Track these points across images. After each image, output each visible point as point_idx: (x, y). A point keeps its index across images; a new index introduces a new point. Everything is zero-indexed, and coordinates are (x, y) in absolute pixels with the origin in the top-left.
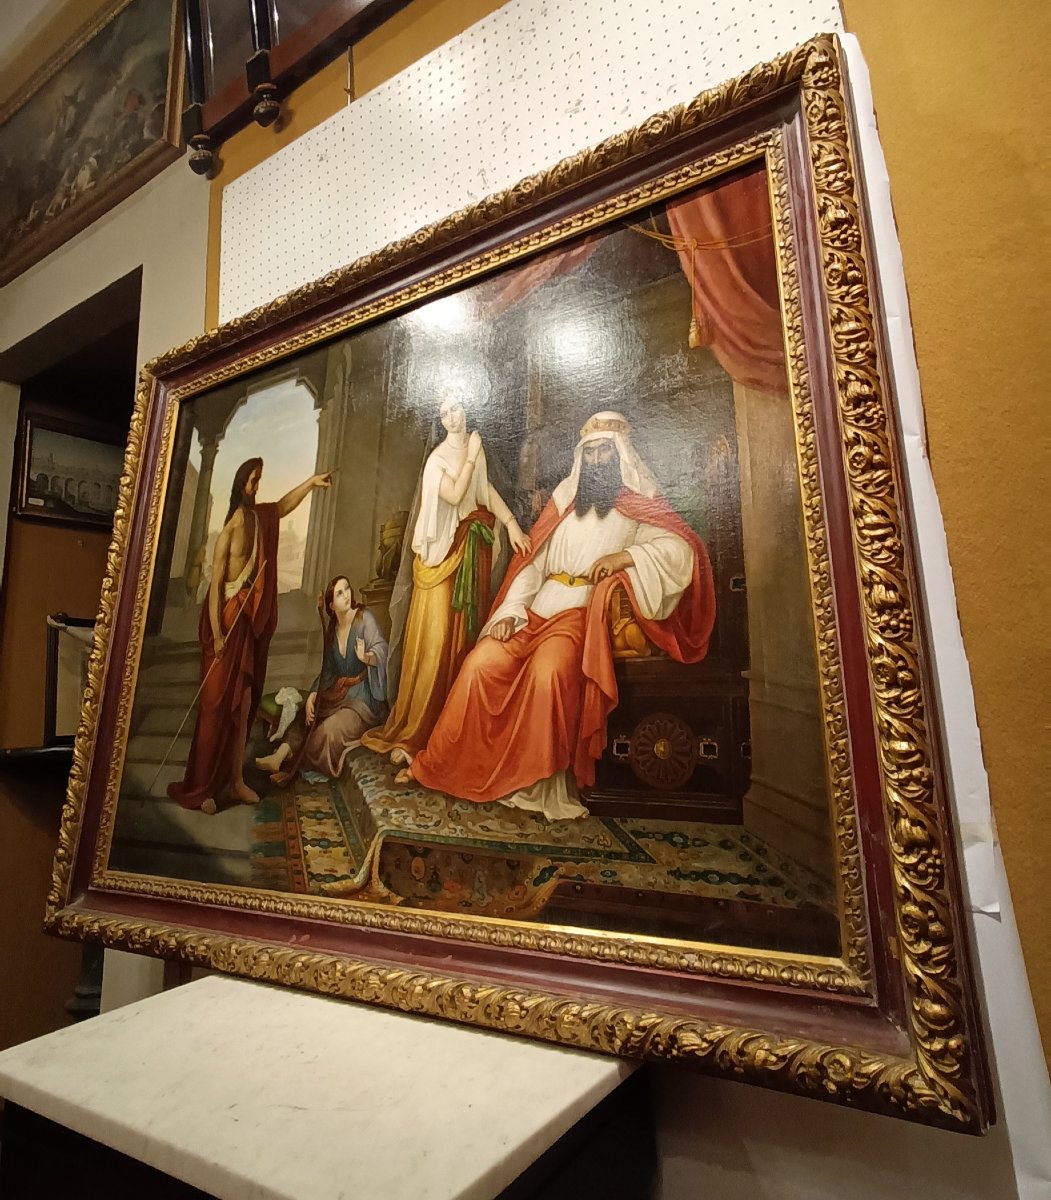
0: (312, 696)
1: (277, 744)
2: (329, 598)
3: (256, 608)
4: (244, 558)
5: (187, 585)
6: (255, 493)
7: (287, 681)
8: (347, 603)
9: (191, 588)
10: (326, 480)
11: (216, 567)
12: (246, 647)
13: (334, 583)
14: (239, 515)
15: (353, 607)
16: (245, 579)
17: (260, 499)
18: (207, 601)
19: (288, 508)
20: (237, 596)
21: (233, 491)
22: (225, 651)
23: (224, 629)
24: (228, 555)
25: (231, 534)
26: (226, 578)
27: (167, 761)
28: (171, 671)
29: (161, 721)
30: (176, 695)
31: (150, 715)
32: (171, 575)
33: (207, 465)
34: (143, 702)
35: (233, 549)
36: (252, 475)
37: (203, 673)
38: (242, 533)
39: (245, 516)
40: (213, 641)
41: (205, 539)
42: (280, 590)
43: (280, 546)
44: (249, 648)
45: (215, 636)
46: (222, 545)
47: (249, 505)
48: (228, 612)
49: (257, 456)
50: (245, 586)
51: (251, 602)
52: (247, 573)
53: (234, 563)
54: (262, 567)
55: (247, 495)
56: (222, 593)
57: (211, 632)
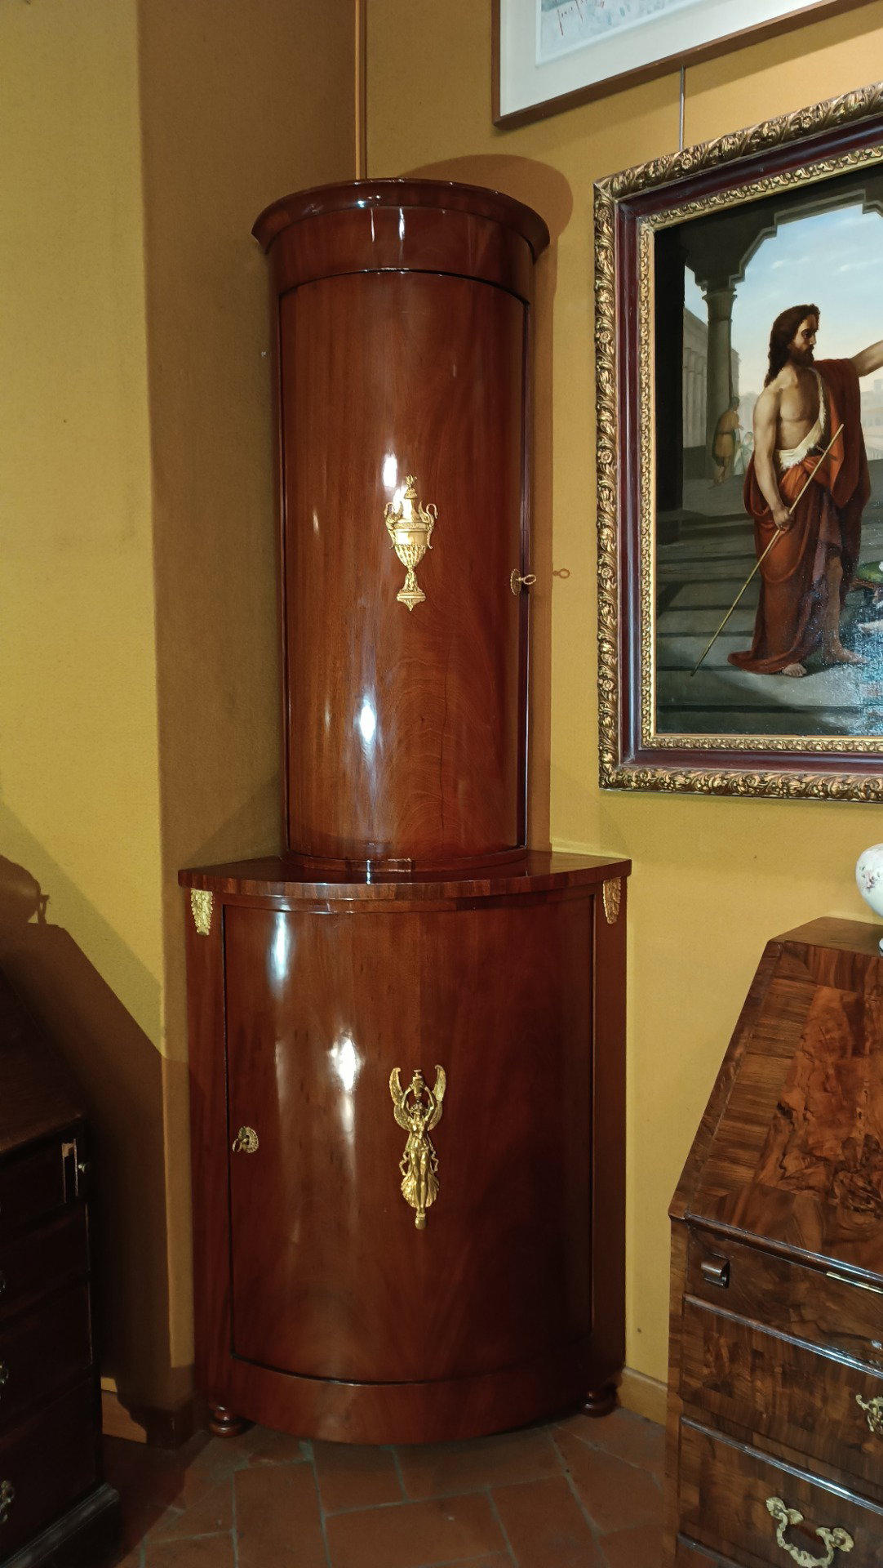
4: (804, 423)
6: (811, 347)
9: (724, 458)
11: (759, 433)
12: (824, 516)
14: (787, 376)
16: (812, 445)
18: (751, 471)
20: (801, 464)
21: (772, 345)
22: (792, 522)
23: (785, 501)
24: (777, 420)
25: (778, 396)
26: (778, 445)
27: (721, 634)
28: (708, 546)
29: (705, 594)
30: (722, 570)
31: (684, 591)
32: (685, 445)
33: (720, 314)
34: (669, 578)
35: (787, 411)
36: (803, 327)
37: (761, 547)
38: (796, 393)
39: (799, 375)
40: (770, 513)
41: (734, 402)
42: (870, 456)
43: (864, 408)
44: (830, 518)
45: (772, 508)
46: (765, 409)
47: (803, 361)
48: (790, 482)
49: (808, 303)
50: (813, 453)
51: (825, 469)
52: (812, 439)
53: (790, 429)
54: (837, 432)
55: (799, 350)
56: (775, 461)
57: (765, 504)
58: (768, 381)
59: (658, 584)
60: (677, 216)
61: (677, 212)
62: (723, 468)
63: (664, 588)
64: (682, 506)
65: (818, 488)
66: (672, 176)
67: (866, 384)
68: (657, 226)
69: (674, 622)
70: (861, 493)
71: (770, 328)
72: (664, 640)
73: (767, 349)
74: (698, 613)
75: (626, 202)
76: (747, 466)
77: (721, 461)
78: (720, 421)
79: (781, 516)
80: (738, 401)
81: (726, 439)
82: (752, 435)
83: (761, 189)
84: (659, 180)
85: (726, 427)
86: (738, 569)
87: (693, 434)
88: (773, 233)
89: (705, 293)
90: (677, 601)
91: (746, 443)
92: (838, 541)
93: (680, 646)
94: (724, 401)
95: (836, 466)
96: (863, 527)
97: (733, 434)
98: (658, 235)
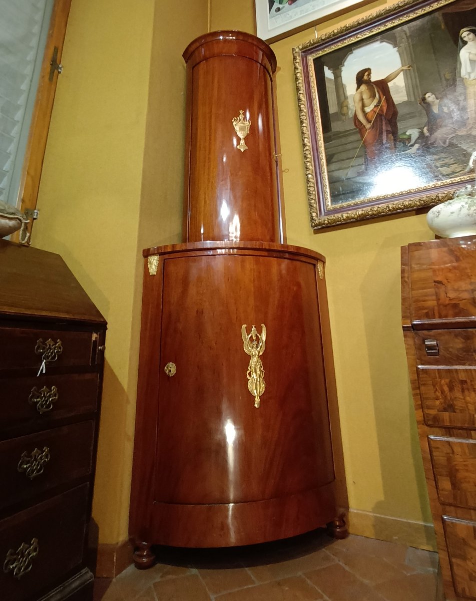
0: (425, 129)
1: (413, 145)
2: (424, 99)
3: (385, 112)
5: (341, 114)
6: (370, 79)
7: (412, 127)
8: (434, 99)
10: (409, 67)
11: (356, 104)
12: (384, 123)
13: (425, 95)
14: (363, 87)
15: (437, 98)
16: (375, 104)
17: (373, 79)
18: (355, 116)
19: (391, 79)
20: (373, 110)
21: (357, 80)
22: (373, 126)
23: (369, 121)
24: (362, 99)
25: (361, 93)
26: (363, 106)
27: (352, 166)
28: (343, 140)
29: (344, 156)
30: (349, 146)
31: (336, 157)
32: (330, 113)
33: (338, 76)
34: (330, 153)
35: (364, 97)
36: (366, 74)
37: (362, 136)
38: (367, 91)
39: (367, 86)
40: (364, 126)
41: (346, 98)
42: (396, 103)
43: (391, 91)
44: (386, 124)
45: (365, 124)
46: (358, 98)
47: (368, 83)
48: (369, 116)
49: (367, 68)
50: (376, 106)
51: (381, 110)
52: (375, 102)
53: (366, 101)
54: (383, 98)
55: (366, 80)
56: (363, 111)
57: (362, 124)
58: (357, 90)
59: (326, 156)
60: (320, 53)
61: (321, 52)
62: (344, 117)
63: (328, 157)
64: (331, 130)
65: (379, 116)
66: (318, 42)
67: (390, 84)
68: (314, 57)
69: (333, 166)
70: (395, 114)
71: (356, 76)
72: (330, 174)
73: (356, 82)
74: (342, 162)
75: (304, 52)
76: (354, 114)
77: (344, 115)
78: (342, 103)
79: (368, 126)
80: (347, 98)
81: (345, 109)
82: (354, 106)
83: (347, 42)
84: (314, 44)
85: (345, 105)
86: (355, 145)
87: (333, 109)
88: (352, 53)
89: (332, 71)
90: (334, 160)
91: (352, 108)
92: (390, 129)
93: (336, 174)
94: (342, 98)
95: (385, 109)
96: (398, 123)
97: (347, 106)
98: (314, 60)
